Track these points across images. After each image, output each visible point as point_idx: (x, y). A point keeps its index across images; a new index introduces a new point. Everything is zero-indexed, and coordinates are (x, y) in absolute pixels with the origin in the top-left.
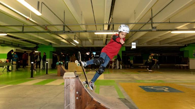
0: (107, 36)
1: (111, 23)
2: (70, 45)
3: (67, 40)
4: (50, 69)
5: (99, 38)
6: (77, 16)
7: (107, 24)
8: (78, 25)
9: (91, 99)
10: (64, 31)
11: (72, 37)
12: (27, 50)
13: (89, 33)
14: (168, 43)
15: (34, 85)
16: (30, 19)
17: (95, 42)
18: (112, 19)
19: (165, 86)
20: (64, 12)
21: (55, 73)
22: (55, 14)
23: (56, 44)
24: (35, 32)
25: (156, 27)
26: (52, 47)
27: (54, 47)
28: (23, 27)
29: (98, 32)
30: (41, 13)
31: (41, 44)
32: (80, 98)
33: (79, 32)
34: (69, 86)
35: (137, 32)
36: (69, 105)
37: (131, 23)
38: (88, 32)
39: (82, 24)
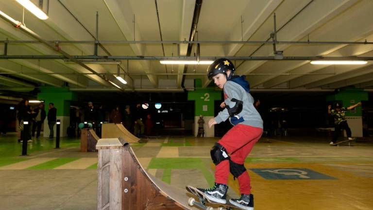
0: (186, 68)
1: (193, 40)
2: (107, 87)
3: (102, 75)
4: (64, 138)
5: (169, 74)
6: (123, 25)
7: (187, 42)
8: (127, 43)
9: (154, 193)
10: (97, 55)
11: (113, 70)
12: (13, 97)
13: (149, 61)
14: (304, 86)
15: (30, 171)
16: (22, 26)
17: (161, 81)
18: (196, 33)
19: (300, 167)
20: (97, 15)
21: (75, 145)
22: (77, 20)
23: (79, 84)
24: (33, 57)
25: (282, 52)
26: (69, 91)
27: (73, 92)
28: (6, 44)
29: (167, 59)
30: (47, 14)
31: (46, 85)
32: (132, 191)
33: (128, 59)
34: (109, 166)
35: (247, 62)
36: (108, 205)
37: (235, 42)
38: (146, 59)
39: (135, 42)
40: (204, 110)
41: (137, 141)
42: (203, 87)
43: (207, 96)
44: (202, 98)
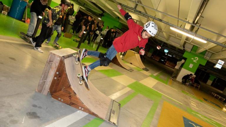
0: (187, 39)
9: (68, 86)
26: (118, 22)
33: (154, 19)
34: (52, 63)
37: (223, 36)
38: (163, 22)
40: (190, 67)
41: (143, 68)
42: (196, 52)
43: (196, 59)
44: (193, 59)
